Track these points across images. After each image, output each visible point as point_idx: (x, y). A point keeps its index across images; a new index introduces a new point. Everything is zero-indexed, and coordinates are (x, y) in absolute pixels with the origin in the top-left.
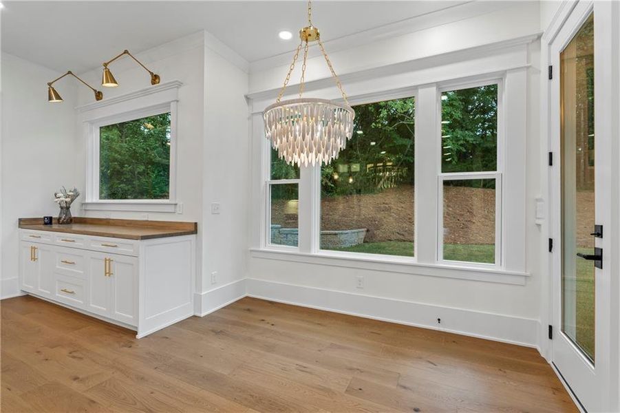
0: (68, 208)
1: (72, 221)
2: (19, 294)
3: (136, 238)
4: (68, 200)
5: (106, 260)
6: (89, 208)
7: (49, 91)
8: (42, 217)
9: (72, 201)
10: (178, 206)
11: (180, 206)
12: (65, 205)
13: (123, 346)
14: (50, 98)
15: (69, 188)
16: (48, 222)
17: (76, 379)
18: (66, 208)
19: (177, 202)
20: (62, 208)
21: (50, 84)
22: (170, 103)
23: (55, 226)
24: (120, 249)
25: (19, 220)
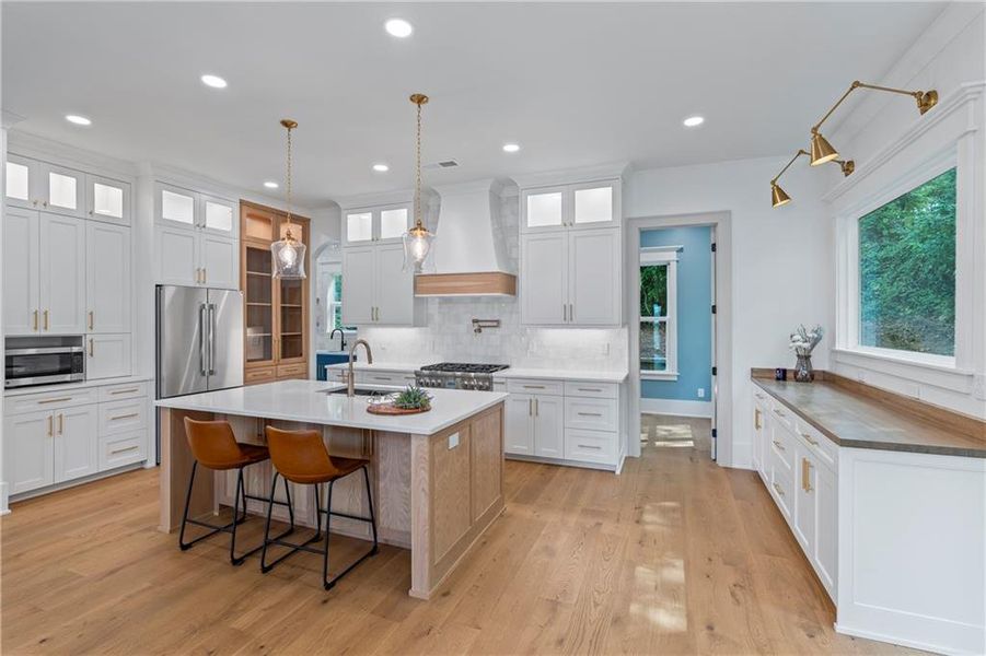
0: (807, 358)
1: (812, 378)
2: (750, 467)
4: (807, 345)
5: (805, 462)
7: (773, 192)
9: (813, 346)
12: (803, 353)
13: (802, 626)
14: (774, 202)
15: (810, 327)
16: (782, 376)
17: (710, 628)
18: (805, 358)
19: (973, 370)
20: (799, 356)
21: (773, 182)
23: (790, 384)
24: (821, 451)
25: (752, 370)
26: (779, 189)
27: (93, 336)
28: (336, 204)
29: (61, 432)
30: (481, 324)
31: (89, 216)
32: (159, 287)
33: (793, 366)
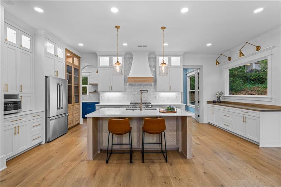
0: (220, 98)
1: (221, 102)
3: (259, 111)
5: (243, 117)
6: (226, 98)
7: (216, 62)
8: (213, 100)
9: (221, 95)
10: (273, 98)
11: (274, 99)
12: (219, 97)
14: (216, 65)
15: (220, 91)
16: (214, 102)
18: (219, 98)
19: (272, 97)
20: (218, 98)
21: (216, 60)
22: (267, 56)
23: (216, 103)
24: (250, 114)
25: (207, 101)
26: (218, 62)
27: (22, 95)
28: (96, 54)
29: (19, 133)
30: (142, 91)
31: (20, 47)
32: (46, 77)
33: (216, 100)
